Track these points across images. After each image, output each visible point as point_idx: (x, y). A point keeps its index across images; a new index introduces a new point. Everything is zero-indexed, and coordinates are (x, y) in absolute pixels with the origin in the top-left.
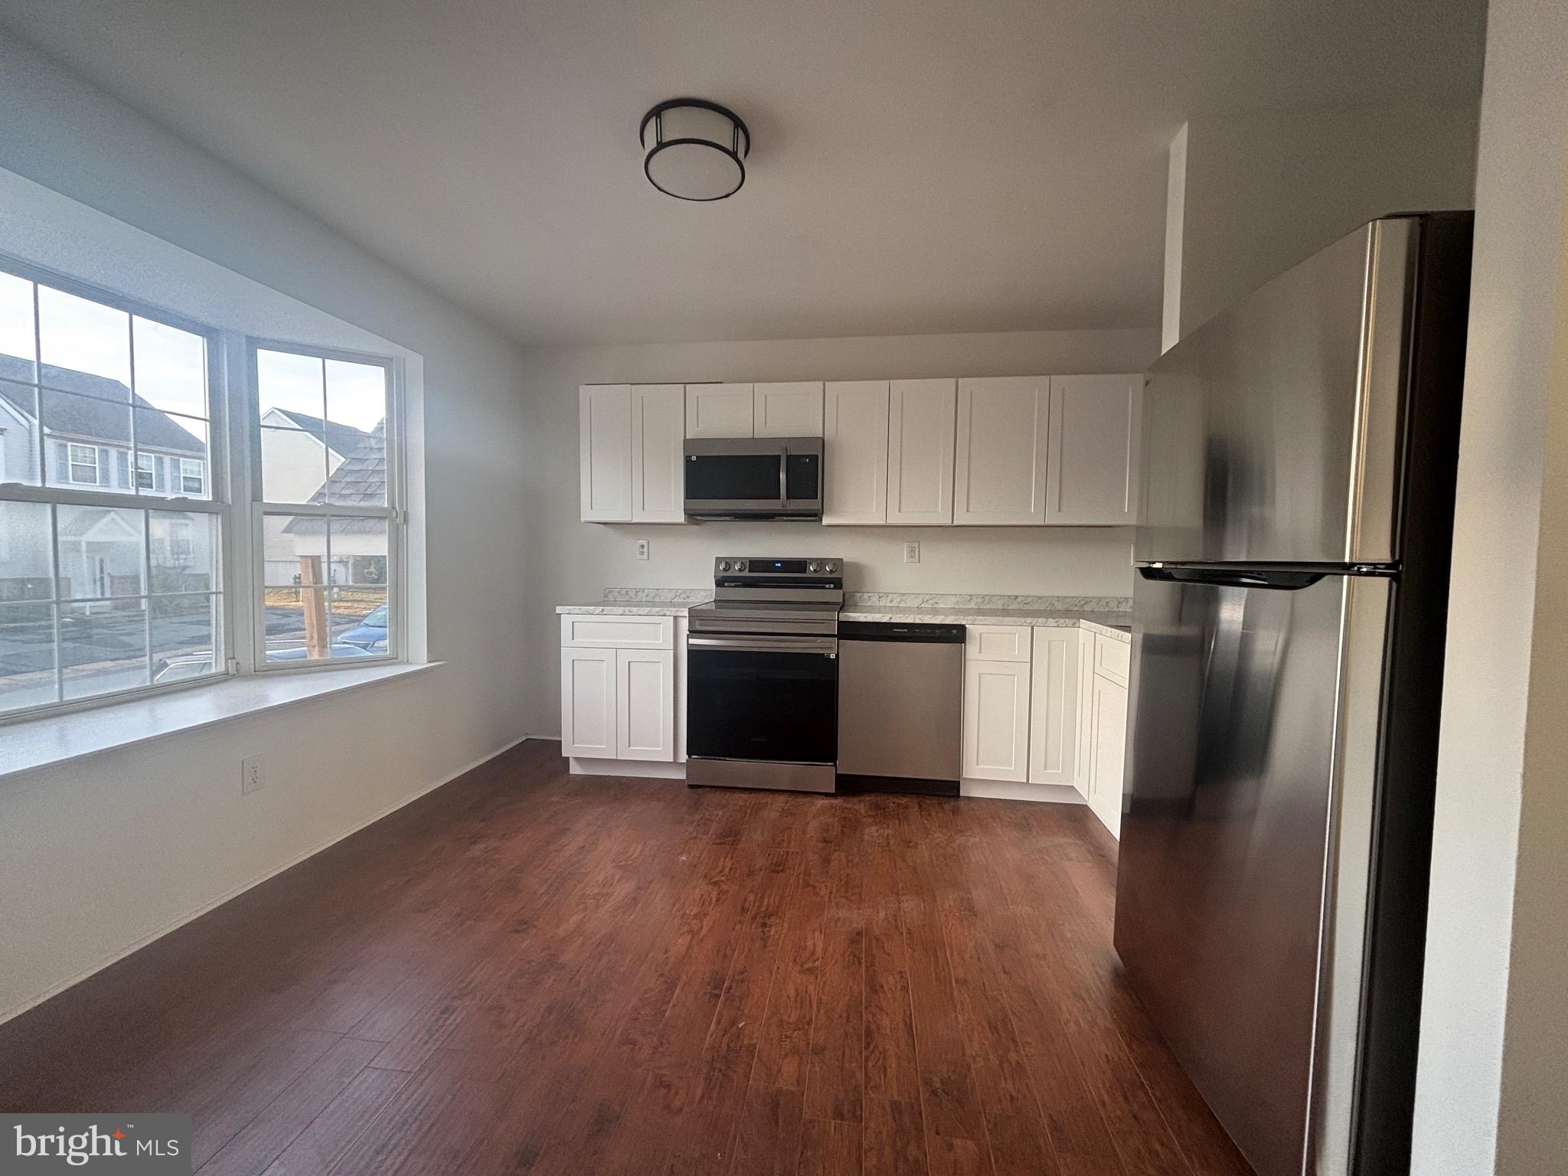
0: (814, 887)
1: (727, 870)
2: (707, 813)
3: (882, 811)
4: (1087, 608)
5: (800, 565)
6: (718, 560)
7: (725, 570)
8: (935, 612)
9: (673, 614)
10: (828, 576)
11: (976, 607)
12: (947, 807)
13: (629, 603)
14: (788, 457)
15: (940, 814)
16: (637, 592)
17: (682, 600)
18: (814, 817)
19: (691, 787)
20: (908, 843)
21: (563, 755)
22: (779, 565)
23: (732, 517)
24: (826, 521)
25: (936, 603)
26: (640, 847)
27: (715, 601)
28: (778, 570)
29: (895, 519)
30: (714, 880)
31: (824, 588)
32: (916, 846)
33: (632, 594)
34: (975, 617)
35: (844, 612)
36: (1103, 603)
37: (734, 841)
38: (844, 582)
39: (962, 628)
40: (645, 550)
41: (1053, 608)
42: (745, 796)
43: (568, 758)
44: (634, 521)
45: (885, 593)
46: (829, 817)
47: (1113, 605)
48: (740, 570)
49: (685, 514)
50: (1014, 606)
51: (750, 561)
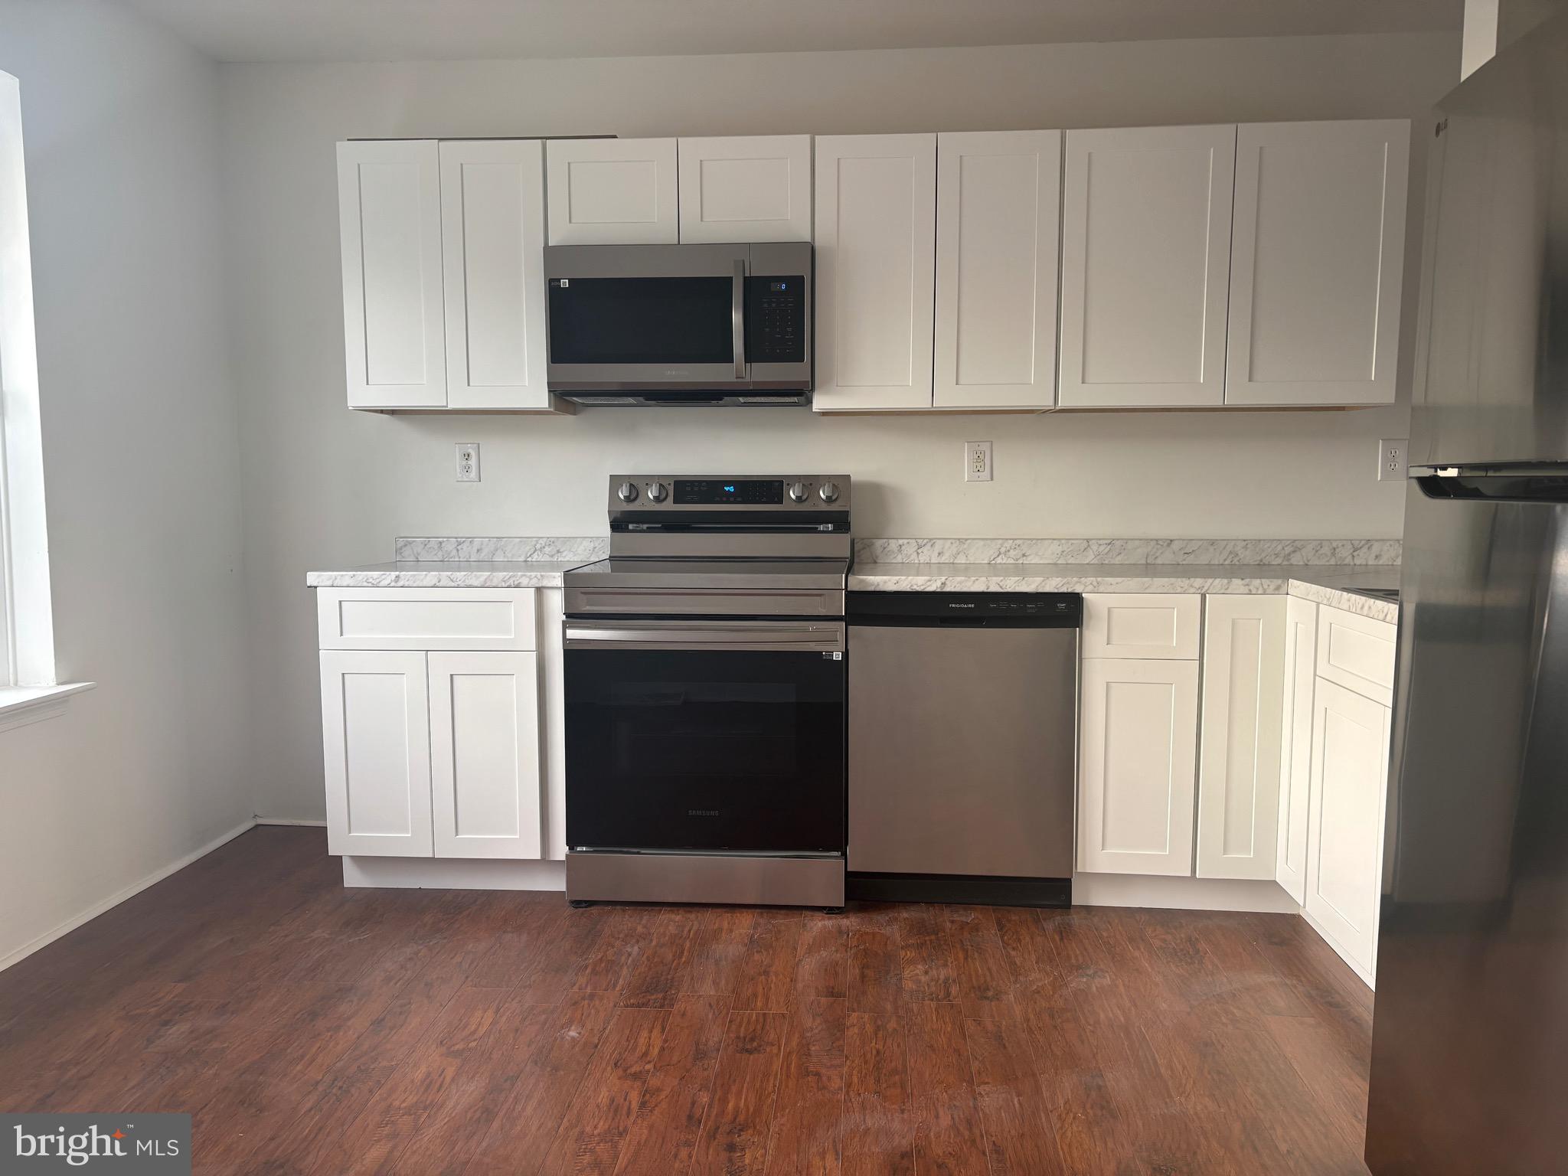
0: (818, 1074)
1: (656, 1051)
2: (610, 952)
3: (933, 937)
4: (1296, 559)
5: (769, 488)
6: (616, 481)
7: (628, 499)
8: (1021, 570)
9: (535, 582)
10: (824, 507)
11: (1095, 561)
12: (1049, 926)
13: (444, 564)
14: (749, 282)
15: (1039, 939)
16: (459, 544)
17: (548, 558)
18: (810, 951)
19: (577, 904)
20: (982, 991)
21: (330, 853)
22: (732, 489)
23: (641, 399)
24: (820, 403)
25: (1024, 555)
26: (489, 1015)
27: (612, 558)
28: (728, 498)
29: (948, 398)
30: (633, 1070)
31: (815, 531)
32: (997, 997)
33: (450, 546)
34: (1099, 579)
35: (854, 574)
36: (1326, 550)
37: (664, 998)
38: (853, 519)
39: (1074, 601)
40: (473, 462)
41: (1236, 560)
42: (678, 917)
43: (341, 857)
44: (451, 407)
45: (931, 539)
46: (837, 951)
47: (1345, 553)
48: (657, 499)
49: (549, 391)
50: (1166, 557)
51: (675, 482)
